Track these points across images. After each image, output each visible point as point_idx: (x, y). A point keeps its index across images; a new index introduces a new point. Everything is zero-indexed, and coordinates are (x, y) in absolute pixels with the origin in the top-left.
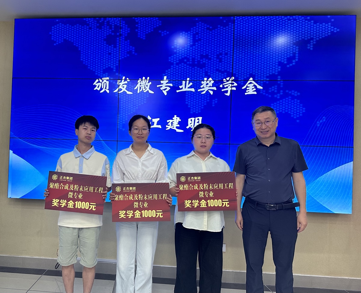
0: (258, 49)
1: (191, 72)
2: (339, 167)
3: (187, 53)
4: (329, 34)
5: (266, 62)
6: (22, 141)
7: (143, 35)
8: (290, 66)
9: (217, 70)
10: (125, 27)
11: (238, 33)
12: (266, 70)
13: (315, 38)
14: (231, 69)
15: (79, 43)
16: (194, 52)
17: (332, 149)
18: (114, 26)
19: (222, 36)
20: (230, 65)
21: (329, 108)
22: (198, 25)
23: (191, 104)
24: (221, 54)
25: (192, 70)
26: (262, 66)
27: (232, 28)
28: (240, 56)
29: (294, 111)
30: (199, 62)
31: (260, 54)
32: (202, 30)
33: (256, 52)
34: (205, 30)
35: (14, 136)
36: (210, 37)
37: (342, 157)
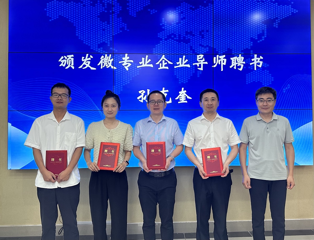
0: (234, 27)
1: (178, 47)
2: (302, 126)
3: (174, 30)
4: (290, 14)
5: (241, 38)
6: (21, 113)
7: (134, 13)
8: (260, 42)
9: (200, 45)
10: (117, 5)
11: (216, 13)
12: (241, 45)
13: (279, 17)
14: (212, 44)
15: (74, 20)
16: (179, 29)
17: (296, 111)
18: (106, 4)
19: (204, 15)
20: (211, 41)
21: (292, 77)
22: (183, 5)
23: (179, 75)
24: (203, 31)
25: (179, 45)
26: (237, 42)
27: (211, 8)
28: (219, 33)
29: (265, 80)
30: (184, 38)
31: (235, 31)
32: (186, 9)
33: (232, 30)
34: (189, 9)
35: (13, 109)
36: (193, 16)
37: (304, 117)
